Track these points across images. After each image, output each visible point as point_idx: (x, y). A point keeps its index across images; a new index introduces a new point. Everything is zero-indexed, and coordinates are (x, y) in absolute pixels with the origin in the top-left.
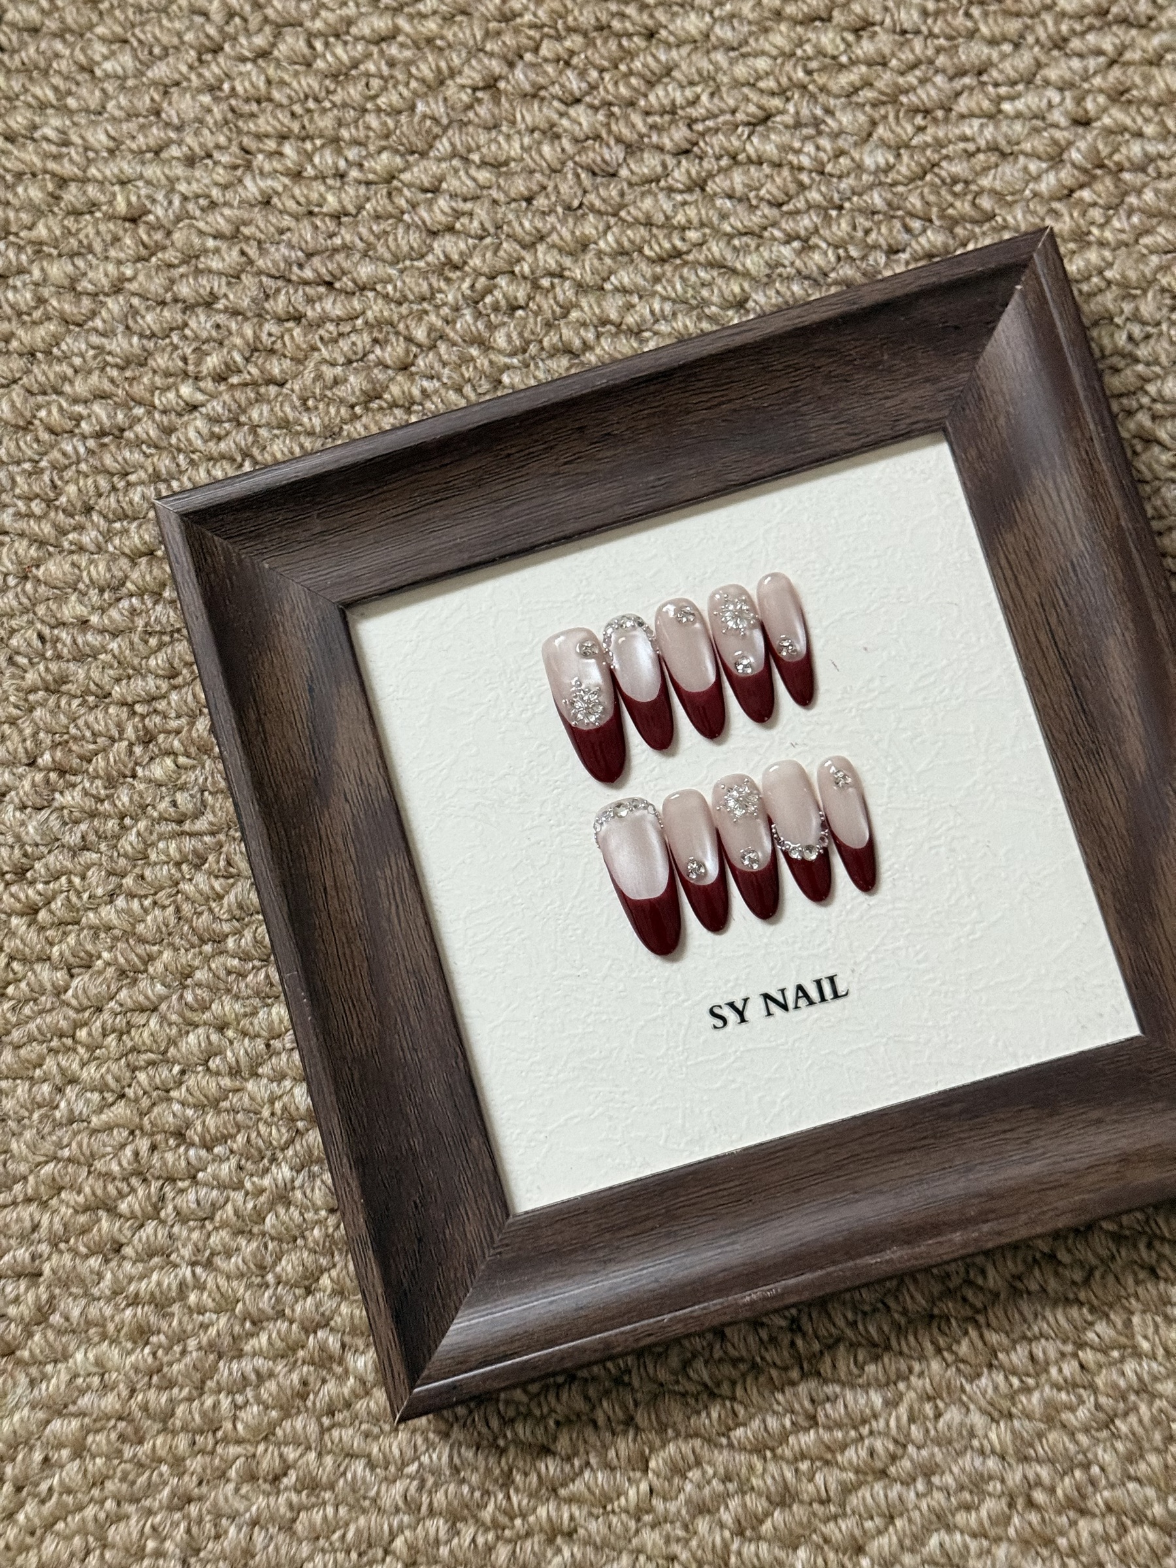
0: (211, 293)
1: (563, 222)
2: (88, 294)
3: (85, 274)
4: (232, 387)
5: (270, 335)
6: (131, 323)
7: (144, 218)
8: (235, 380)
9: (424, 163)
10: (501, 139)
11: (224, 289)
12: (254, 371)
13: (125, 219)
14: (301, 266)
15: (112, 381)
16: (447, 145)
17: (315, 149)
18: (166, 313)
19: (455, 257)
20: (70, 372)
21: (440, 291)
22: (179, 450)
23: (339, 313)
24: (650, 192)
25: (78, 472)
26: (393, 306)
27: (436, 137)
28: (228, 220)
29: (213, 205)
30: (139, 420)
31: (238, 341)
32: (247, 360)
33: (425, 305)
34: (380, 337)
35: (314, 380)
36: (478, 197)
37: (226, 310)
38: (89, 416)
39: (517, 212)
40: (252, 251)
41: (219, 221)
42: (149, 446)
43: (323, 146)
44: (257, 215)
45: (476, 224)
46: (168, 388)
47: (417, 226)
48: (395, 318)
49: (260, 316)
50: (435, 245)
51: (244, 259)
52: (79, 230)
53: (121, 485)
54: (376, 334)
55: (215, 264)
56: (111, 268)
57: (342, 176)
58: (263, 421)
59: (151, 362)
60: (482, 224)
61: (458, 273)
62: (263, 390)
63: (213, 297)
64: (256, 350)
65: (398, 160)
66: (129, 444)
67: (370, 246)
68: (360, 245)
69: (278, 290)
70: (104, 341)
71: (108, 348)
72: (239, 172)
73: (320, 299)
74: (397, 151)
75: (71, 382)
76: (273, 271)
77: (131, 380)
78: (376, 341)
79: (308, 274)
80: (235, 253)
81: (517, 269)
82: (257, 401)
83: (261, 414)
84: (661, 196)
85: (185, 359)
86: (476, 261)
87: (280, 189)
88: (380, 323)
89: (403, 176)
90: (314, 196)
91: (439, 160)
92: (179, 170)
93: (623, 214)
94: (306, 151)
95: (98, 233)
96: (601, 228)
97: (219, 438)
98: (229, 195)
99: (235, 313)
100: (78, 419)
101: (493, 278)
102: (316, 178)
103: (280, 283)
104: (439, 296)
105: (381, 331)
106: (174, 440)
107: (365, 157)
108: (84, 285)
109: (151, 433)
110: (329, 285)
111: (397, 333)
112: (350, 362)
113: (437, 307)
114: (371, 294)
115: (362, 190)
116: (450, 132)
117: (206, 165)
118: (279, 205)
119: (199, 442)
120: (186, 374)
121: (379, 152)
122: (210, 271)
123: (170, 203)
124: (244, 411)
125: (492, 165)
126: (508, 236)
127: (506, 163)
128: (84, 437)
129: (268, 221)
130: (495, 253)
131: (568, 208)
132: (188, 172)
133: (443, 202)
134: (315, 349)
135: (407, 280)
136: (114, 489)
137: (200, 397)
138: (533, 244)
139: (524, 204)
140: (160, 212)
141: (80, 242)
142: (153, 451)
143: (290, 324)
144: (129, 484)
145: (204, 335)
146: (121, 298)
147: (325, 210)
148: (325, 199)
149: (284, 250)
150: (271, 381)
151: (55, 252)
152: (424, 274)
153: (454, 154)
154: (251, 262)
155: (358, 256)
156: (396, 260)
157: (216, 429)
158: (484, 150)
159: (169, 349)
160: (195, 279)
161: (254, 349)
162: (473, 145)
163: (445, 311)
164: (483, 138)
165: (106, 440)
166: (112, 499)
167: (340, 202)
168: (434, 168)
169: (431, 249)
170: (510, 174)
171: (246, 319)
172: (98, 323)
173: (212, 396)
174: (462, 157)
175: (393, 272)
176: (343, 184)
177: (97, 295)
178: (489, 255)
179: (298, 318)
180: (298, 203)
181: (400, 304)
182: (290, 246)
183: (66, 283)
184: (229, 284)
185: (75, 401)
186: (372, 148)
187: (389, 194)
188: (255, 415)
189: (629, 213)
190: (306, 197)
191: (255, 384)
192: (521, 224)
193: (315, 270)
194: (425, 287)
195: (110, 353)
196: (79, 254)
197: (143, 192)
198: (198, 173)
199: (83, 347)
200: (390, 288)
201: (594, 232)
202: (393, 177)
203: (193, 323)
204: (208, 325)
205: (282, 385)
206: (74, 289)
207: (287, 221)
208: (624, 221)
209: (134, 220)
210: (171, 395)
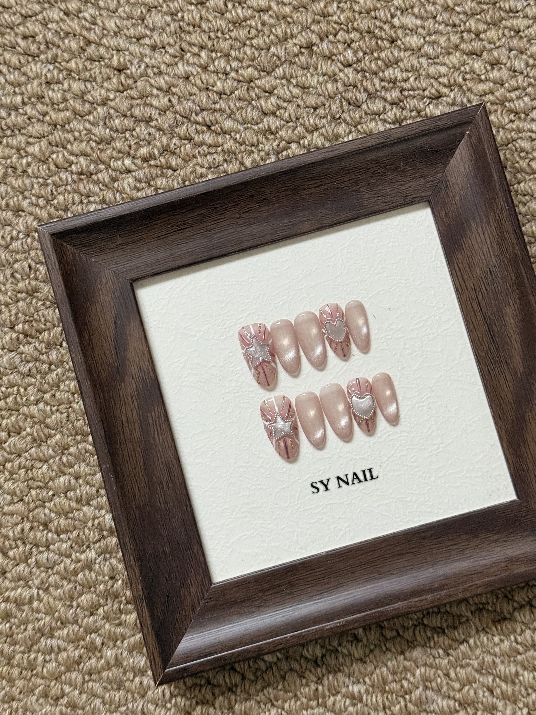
0: (150, 117)
1: (330, 124)
2: (89, 102)
3: (90, 92)
4: (150, 166)
5: (175, 144)
6: (107, 121)
7: (125, 71)
8: (152, 163)
9: (268, 78)
10: (308, 75)
11: (157, 116)
12: (163, 160)
13: (115, 69)
14: (197, 114)
15: (92, 149)
16: (282, 72)
17: (217, 58)
18: (126, 122)
19: (273, 129)
20: (72, 139)
21: (262, 143)
22: (118, 191)
23: (210, 142)
24: (374, 119)
25: (65, 189)
26: (237, 145)
27: (276, 67)
28: (166, 82)
29: (160, 73)
30: (101, 171)
31: (158, 144)
32: (161, 154)
33: (253, 148)
34: (228, 159)
35: (192, 172)
36: (291, 101)
37: (155, 127)
38: (77, 163)
39: (308, 113)
40: (175, 100)
41: (161, 81)
42: (103, 185)
43: (221, 57)
44: (181, 83)
45: (287, 114)
46: (119, 159)
47: (258, 109)
48: (237, 151)
49: (171, 134)
50: (265, 120)
51: (169, 104)
52: (91, 69)
53: (85, 201)
54: (226, 157)
55: (155, 102)
56: (103, 92)
57: (226, 74)
58: (162, 186)
59: (113, 143)
60: (290, 115)
61: (273, 137)
62: (165, 171)
63: (151, 119)
64: (166, 150)
65: (256, 73)
66: (94, 182)
67: (233, 112)
68: (228, 111)
69: (183, 123)
70: (93, 128)
71: (93, 131)
72: (176, 60)
73: (203, 132)
74: (256, 69)
75: (72, 144)
76: (183, 113)
77: (102, 150)
78: (225, 160)
79: (199, 119)
80: (166, 99)
81: (302, 142)
82: (161, 176)
83: (162, 182)
84: (379, 123)
85: (130, 147)
86: (282, 133)
87: (195, 73)
88: (229, 152)
89: (256, 82)
90: (211, 81)
91: (276, 78)
92: (147, 51)
93: (359, 127)
94: (212, 57)
95: (101, 73)
96: (347, 132)
97: (139, 190)
98: (170, 70)
99: (159, 129)
100: (71, 163)
101: (290, 143)
102: (214, 72)
103: (185, 120)
104: (261, 145)
105: (229, 156)
106: (116, 185)
107: (241, 68)
108: (88, 97)
109: (106, 179)
110: (209, 127)
111: (237, 159)
112: (210, 168)
113: (259, 151)
114: (228, 137)
115: (235, 83)
116: (285, 66)
117: (161, 52)
118: (193, 81)
119: (129, 190)
120: (129, 154)
121: (248, 67)
122: (152, 106)
123: (140, 67)
124: (154, 180)
125: (301, 87)
126: (301, 124)
127: (308, 88)
128: (72, 173)
129: (185, 87)
130: (293, 131)
131: (333, 118)
132: (152, 53)
133: (273, 99)
134: (194, 157)
135: (247, 134)
136: (81, 202)
137: (133, 167)
138: (312, 132)
139: (312, 110)
140: (134, 70)
141: (91, 75)
142: (104, 188)
143: (186, 142)
144: (89, 202)
145: (142, 137)
146: (105, 108)
147: (215, 89)
148: (216, 84)
149: (190, 104)
150: (170, 167)
151: (77, 77)
152: (257, 133)
153: (284, 77)
154: (173, 106)
155: (226, 116)
156: (244, 122)
157: (138, 185)
158: (299, 79)
159: (123, 139)
160: (144, 108)
161: (165, 150)
162: (294, 75)
163: (262, 153)
164: (300, 73)
165: (82, 177)
166: (80, 207)
167: (223, 87)
168: (273, 82)
169: (262, 121)
170: (308, 94)
171: (165, 134)
172: (91, 118)
173: (140, 168)
174: (287, 79)
175: (241, 128)
176: (226, 79)
177: (93, 104)
178: (290, 131)
179: (190, 139)
180: (202, 82)
181: (241, 145)
182: (194, 102)
183: (80, 94)
184: (160, 114)
185: (72, 154)
186: (244, 64)
187: (248, 89)
188: (159, 183)
189: (362, 127)
190: (207, 81)
191: (162, 167)
192: (309, 120)
193: (204, 118)
194: (255, 138)
195: (94, 134)
196: (88, 81)
197: (127, 58)
198: (156, 55)
199: (81, 128)
200: (238, 136)
201: (343, 133)
202: (252, 81)
203: (138, 129)
204: (145, 133)
205: (175, 170)
206: (83, 98)
207: (195, 90)
208: (359, 131)
209: (120, 71)
210: (120, 163)
